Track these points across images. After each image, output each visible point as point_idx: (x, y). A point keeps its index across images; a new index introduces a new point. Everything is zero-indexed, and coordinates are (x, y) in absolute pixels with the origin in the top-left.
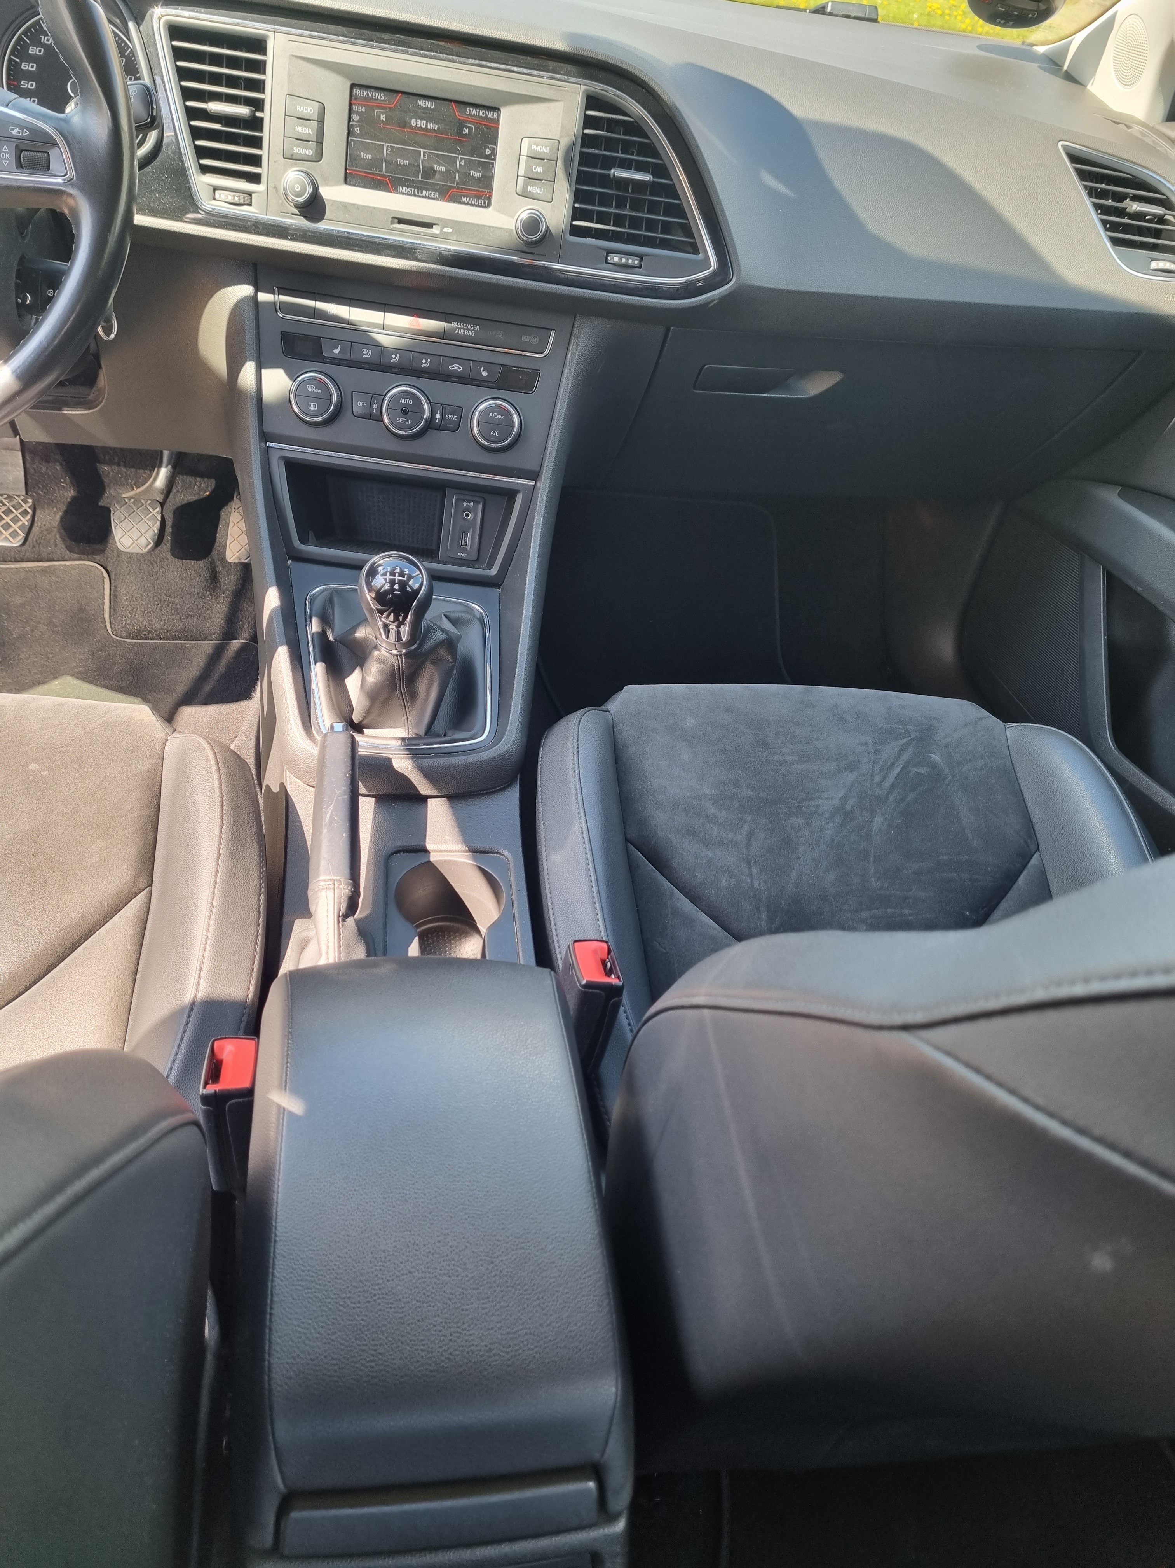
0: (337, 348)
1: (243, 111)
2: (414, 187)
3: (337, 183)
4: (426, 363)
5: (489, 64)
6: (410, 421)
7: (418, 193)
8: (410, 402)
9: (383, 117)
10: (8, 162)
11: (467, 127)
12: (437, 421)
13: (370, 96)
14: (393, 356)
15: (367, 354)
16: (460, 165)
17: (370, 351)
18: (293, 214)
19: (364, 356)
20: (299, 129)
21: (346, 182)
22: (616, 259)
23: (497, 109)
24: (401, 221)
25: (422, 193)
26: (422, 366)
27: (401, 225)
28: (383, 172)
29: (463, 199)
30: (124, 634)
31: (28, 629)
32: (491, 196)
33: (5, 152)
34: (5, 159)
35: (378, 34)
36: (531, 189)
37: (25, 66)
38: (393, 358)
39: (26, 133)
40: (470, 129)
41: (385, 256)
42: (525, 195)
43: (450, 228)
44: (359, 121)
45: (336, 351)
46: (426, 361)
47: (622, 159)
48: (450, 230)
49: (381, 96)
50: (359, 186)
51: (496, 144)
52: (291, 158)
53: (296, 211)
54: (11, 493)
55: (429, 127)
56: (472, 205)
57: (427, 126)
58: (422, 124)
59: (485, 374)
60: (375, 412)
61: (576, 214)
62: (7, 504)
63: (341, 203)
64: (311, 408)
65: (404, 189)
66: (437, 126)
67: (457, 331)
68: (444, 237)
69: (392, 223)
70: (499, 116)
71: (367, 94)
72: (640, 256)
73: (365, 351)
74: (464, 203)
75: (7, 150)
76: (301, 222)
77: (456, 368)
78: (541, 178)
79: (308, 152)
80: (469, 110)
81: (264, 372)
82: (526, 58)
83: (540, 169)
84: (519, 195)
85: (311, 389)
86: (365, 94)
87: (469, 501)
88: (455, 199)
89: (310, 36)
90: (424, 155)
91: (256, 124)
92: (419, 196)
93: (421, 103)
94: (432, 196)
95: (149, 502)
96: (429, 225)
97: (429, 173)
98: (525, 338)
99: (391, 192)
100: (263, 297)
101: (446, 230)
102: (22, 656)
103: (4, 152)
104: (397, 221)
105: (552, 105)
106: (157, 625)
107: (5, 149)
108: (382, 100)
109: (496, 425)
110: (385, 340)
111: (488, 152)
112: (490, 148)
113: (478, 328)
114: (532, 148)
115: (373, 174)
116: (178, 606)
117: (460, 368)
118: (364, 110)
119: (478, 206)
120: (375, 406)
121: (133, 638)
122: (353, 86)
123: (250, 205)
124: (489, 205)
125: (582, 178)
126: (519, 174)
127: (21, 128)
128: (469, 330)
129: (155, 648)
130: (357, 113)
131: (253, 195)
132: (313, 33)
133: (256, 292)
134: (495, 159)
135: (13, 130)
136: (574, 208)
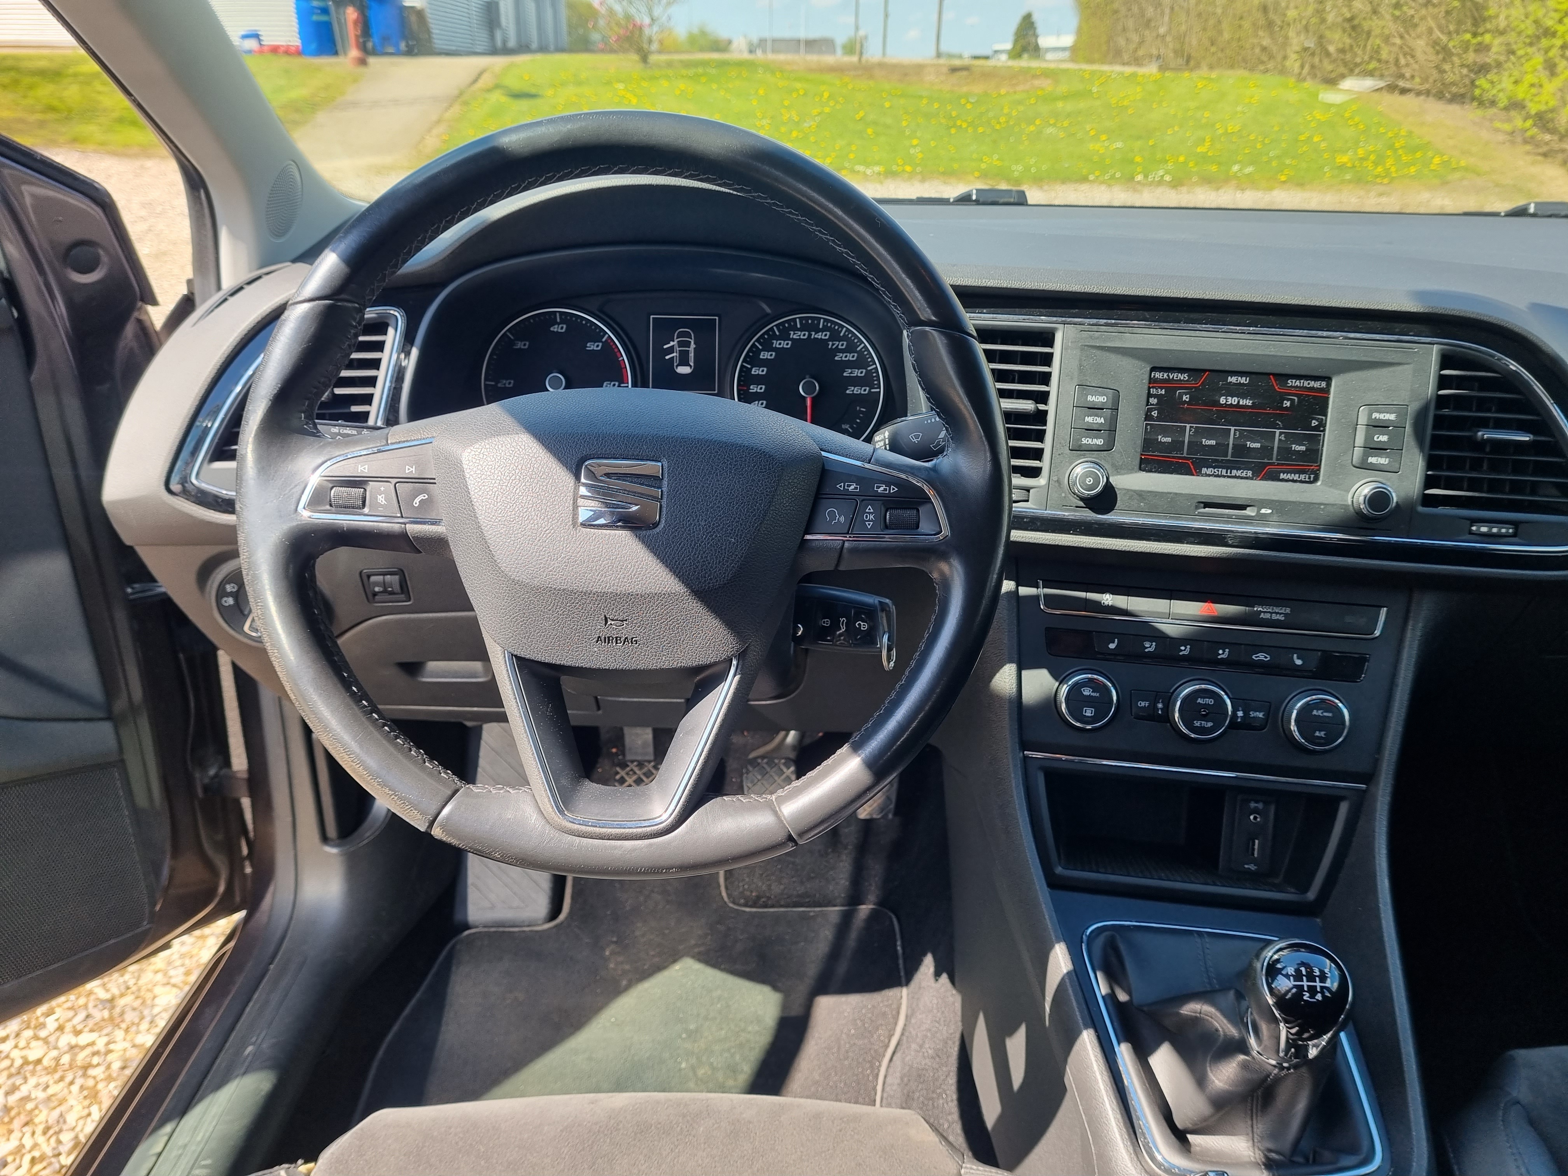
0: (1114, 642)
1: (1027, 406)
2: (1223, 468)
3: (1131, 471)
4: (1223, 654)
5: (1320, 333)
6: (1210, 724)
7: (1227, 473)
8: (1210, 701)
9: (1186, 398)
10: (871, 523)
11: (1288, 400)
12: (1239, 720)
13: (1171, 377)
14: (1183, 648)
15: (1150, 647)
16: (1280, 440)
17: (1154, 644)
18: (1077, 507)
19: (1146, 650)
20: (1089, 419)
21: (1141, 469)
22: (1484, 529)
23: (1328, 379)
24: (1207, 505)
25: (1231, 473)
26: (1219, 657)
27: (1207, 509)
28: (1185, 455)
29: (1282, 476)
30: (742, 901)
31: (642, 899)
32: (1319, 470)
33: (869, 513)
34: (869, 521)
35: (1186, 315)
36: (1372, 460)
37: (755, 371)
38: (1182, 651)
39: (894, 489)
40: (1292, 401)
41: (1187, 543)
42: (1364, 466)
43: (1270, 509)
44: (1157, 404)
45: (1112, 646)
46: (1224, 651)
47: (1496, 419)
48: (1269, 511)
49: (1184, 377)
50: (1155, 472)
51: (1326, 415)
52: (1079, 449)
53: (1081, 504)
54: (639, 758)
55: (1241, 403)
56: (1293, 481)
57: (1239, 402)
58: (1233, 401)
59: (1299, 662)
60: (1160, 712)
61: (1429, 482)
62: (638, 772)
63: (1135, 491)
64: (1087, 714)
65: (1209, 471)
66: (1251, 402)
67: (1262, 615)
68: (1262, 518)
69: (1197, 508)
70: (1329, 385)
71: (1168, 376)
72: (1516, 524)
73: (1147, 644)
74: (1283, 480)
75: (872, 511)
76: (1089, 515)
77: (1262, 658)
78: (1386, 447)
79: (1099, 442)
80: (1290, 382)
81: (1024, 673)
82: (1365, 322)
83: (1384, 438)
84: (1355, 467)
85: (1087, 692)
86: (1165, 375)
87: (1257, 802)
88: (1274, 477)
89: (1106, 325)
90: (1235, 433)
91: (1041, 417)
92: (1229, 477)
93: (1232, 379)
94: (1244, 475)
95: (783, 761)
96: (1243, 507)
97: (1241, 450)
98: (1349, 619)
99: (1194, 475)
100: (1024, 591)
101: (1263, 511)
102: (637, 933)
103: (867, 513)
104: (1202, 505)
105: (1400, 368)
106: (777, 889)
107: (870, 509)
108: (1187, 381)
109: (1321, 723)
110: (1171, 629)
111: (1314, 423)
112: (1317, 420)
113: (1288, 610)
114: (1373, 417)
115: (1174, 457)
116: (799, 867)
117: (1266, 657)
118: (1163, 392)
119: (1301, 482)
120: (1160, 706)
121: (751, 907)
122: (1153, 369)
123: (1027, 501)
124: (1316, 479)
125: (1437, 442)
126: (1356, 445)
127: (888, 484)
128: (1277, 613)
129: (777, 918)
130: (1155, 396)
131: (1031, 491)
132: (1109, 321)
133: (1017, 586)
134: (1324, 431)
135: (878, 487)
136: (1427, 476)
